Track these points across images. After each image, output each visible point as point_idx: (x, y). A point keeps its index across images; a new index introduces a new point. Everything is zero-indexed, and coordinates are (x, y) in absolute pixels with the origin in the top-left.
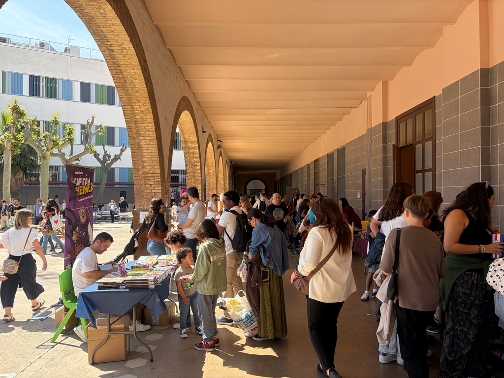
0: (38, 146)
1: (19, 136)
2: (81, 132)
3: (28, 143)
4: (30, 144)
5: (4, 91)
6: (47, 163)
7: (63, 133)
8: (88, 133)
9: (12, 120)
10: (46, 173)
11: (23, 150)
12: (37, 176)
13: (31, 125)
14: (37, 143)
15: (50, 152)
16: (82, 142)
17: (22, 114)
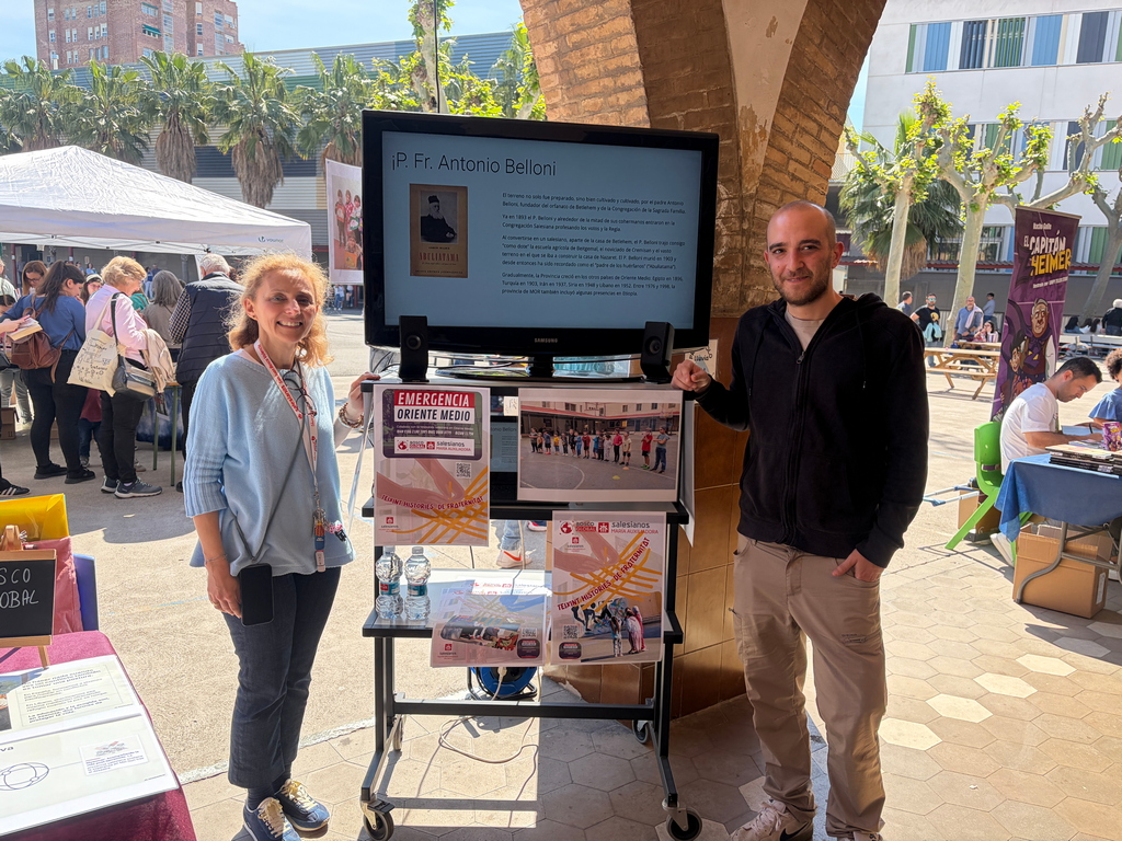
0: (964, 183)
1: (929, 163)
2: (1068, 141)
3: (945, 176)
4: (948, 180)
5: (909, 69)
6: (979, 220)
7: (1024, 145)
8: (1083, 143)
9: (920, 130)
10: (974, 241)
11: (933, 194)
12: (955, 249)
13: (956, 137)
14: (963, 176)
15: (988, 193)
16: (1065, 167)
17: (939, 114)
